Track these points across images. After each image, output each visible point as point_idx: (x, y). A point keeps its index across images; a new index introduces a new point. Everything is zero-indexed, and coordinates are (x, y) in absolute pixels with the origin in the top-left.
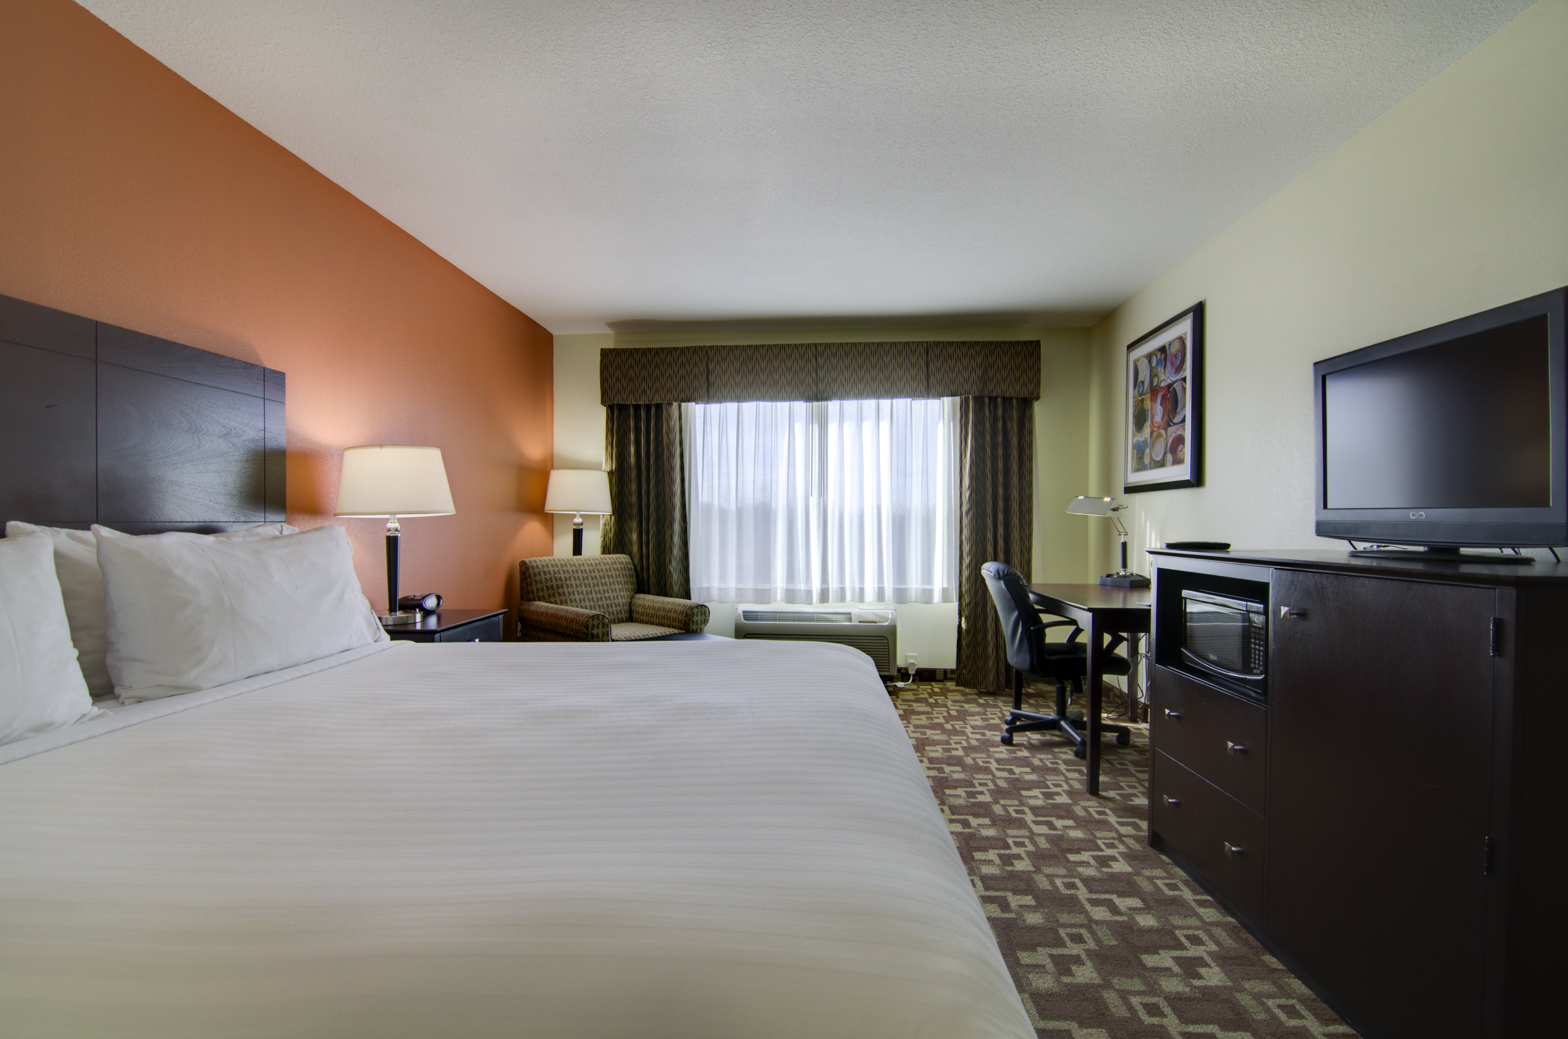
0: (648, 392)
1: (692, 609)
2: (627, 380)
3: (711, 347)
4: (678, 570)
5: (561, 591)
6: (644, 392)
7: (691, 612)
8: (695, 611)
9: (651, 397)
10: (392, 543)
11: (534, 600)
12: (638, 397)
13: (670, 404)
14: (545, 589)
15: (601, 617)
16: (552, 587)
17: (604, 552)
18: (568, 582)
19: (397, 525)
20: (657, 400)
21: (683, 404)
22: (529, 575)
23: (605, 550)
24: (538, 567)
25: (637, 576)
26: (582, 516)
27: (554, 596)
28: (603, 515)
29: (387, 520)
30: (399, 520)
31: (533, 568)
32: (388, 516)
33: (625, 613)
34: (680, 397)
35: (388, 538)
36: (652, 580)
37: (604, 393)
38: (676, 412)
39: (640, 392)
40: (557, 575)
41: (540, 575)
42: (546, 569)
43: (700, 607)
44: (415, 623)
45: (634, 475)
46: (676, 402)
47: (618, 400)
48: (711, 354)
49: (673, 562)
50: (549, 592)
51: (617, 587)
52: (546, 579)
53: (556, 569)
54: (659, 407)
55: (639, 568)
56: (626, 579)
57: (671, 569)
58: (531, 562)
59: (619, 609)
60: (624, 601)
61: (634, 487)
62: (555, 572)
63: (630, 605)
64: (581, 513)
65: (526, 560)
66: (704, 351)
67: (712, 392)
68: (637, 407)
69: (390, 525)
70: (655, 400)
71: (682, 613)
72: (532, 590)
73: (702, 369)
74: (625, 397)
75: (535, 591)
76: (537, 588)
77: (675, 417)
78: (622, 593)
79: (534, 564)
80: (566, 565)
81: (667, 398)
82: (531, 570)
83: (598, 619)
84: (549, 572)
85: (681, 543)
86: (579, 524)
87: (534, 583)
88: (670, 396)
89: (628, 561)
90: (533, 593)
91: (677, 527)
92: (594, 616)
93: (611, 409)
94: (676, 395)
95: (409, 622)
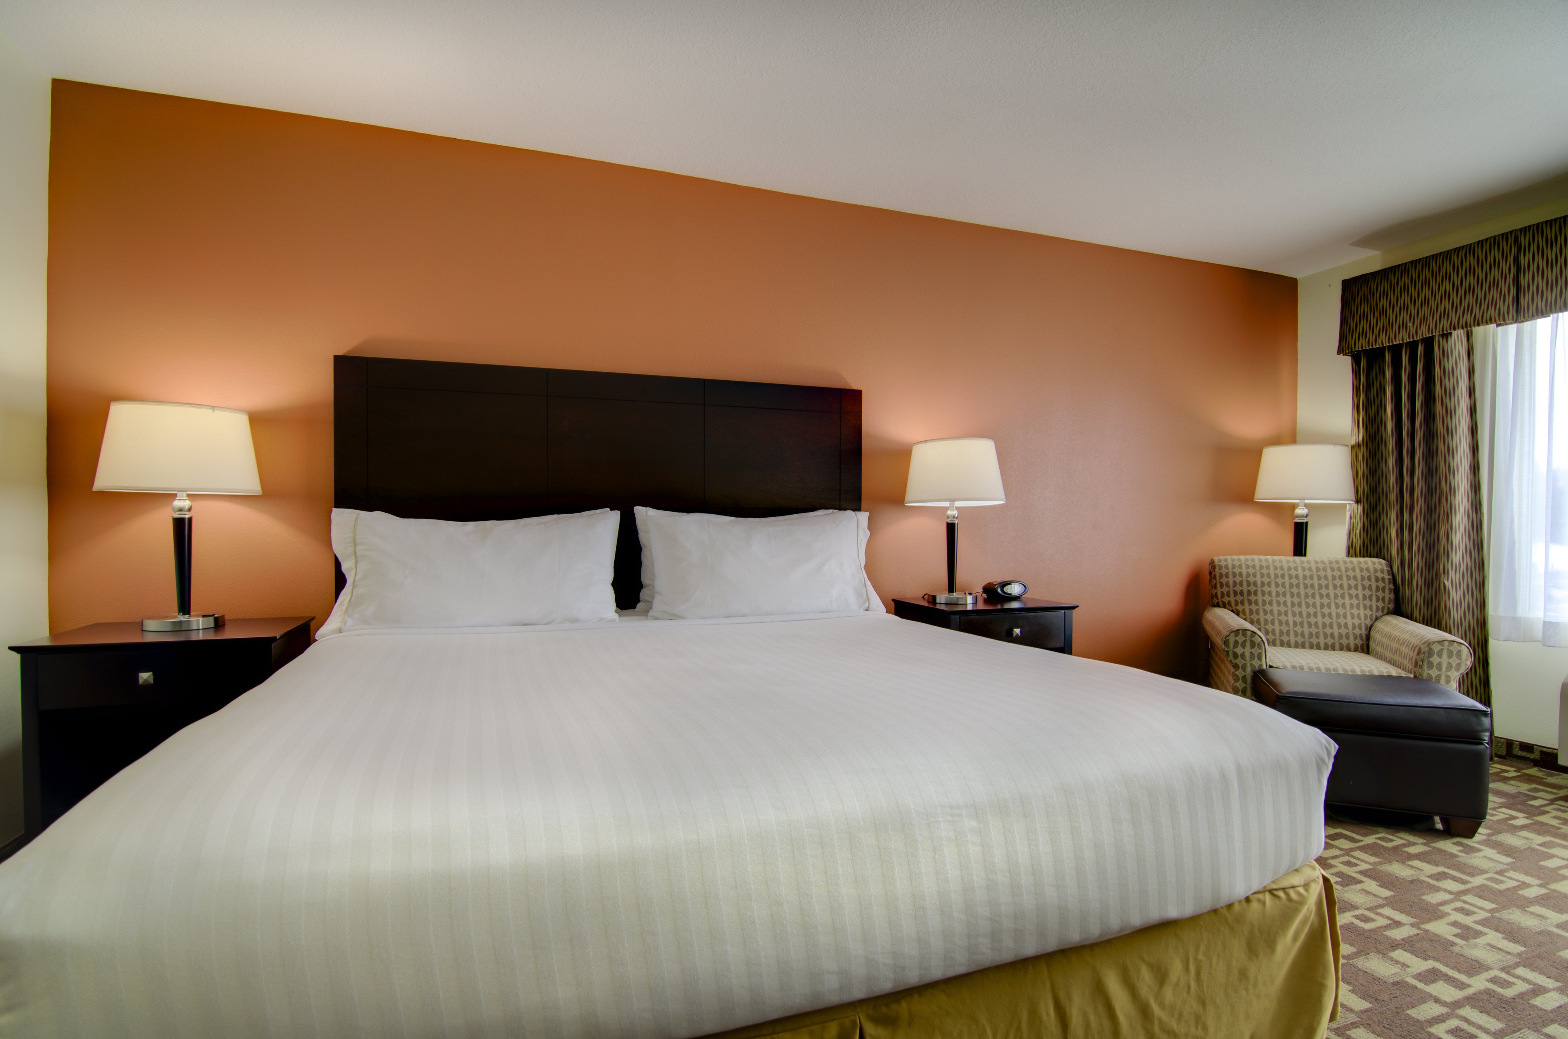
0: (1410, 324)
1: (1429, 645)
2: (1377, 314)
3: (1524, 230)
4: (1464, 586)
5: (1253, 598)
6: (1404, 325)
7: (1426, 649)
8: (1436, 648)
9: (1413, 331)
10: (951, 529)
11: (1218, 606)
12: (1392, 335)
13: (1446, 336)
14: (1232, 593)
15: (1249, 633)
16: (1242, 593)
17: (1348, 554)
18: (1266, 589)
19: (955, 513)
20: (1424, 333)
21: (1479, 331)
22: (1215, 576)
23: (1351, 551)
24: (1226, 567)
25: (1396, 591)
26: (1306, 506)
27: (1242, 603)
28: (1350, 504)
29: (947, 508)
30: (957, 508)
31: (1220, 567)
32: (947, 504)
33: (1355, 638)
34: (1463, 322)
35: (948, 524)
36: (1417, 598)
37: (1343, 338)
38: (1458, 345)
39: (1396, 327)
40: (1251, 579)
41: (1227, 576)
42: (1237, 570)
43: (1446, 643)
44: (966, 604)
45: (1391, 444)
46: (1454, 329)
47: (1362, 345)
48: (1524, 241)
49: (1452, 574)
50: (1236, 598)
51: (1347, 601)
52: (1235, 582)
53: (1251, 571)
54: (1429, 342)
55: (1399, 580)
56: (1367, 593)
57: (1448, 584)
58: (1220, 561)
59: (1343, 631)
60: (1356, 621)
61: (1391, 462)
62: (1248, 575)
63: (1370, 629)
64: (1306, 501)
65: (1216, 559)
66: (1511, 240)
67: (1524, 302)
68: (1396, 350)
69: (949, 513)
70: (1419, 334)
71: (1414, 648)
72: (1216, 594)
73: (1506, 269)
74: (1372, 339)
75: (1219, 595)
76: (1222, 593)
77: (1455, 353)
78: (1355, 611)
79: (1223, 564)
80: (1268, 567)
81: (1439, 327)
82: (1217, 569)
83: (1244, 635)
84: (1241, 575)
85: (1470, 546)
86: (1302, 516)
87: (1218, 586)
88: (1445, 323)
89: (1378, 567)
90: (1217, 598)
91: (1460, 520)
92: (1238, 630)
93: (1356, 359)
94: (1455, 320)
95: (960, 603)
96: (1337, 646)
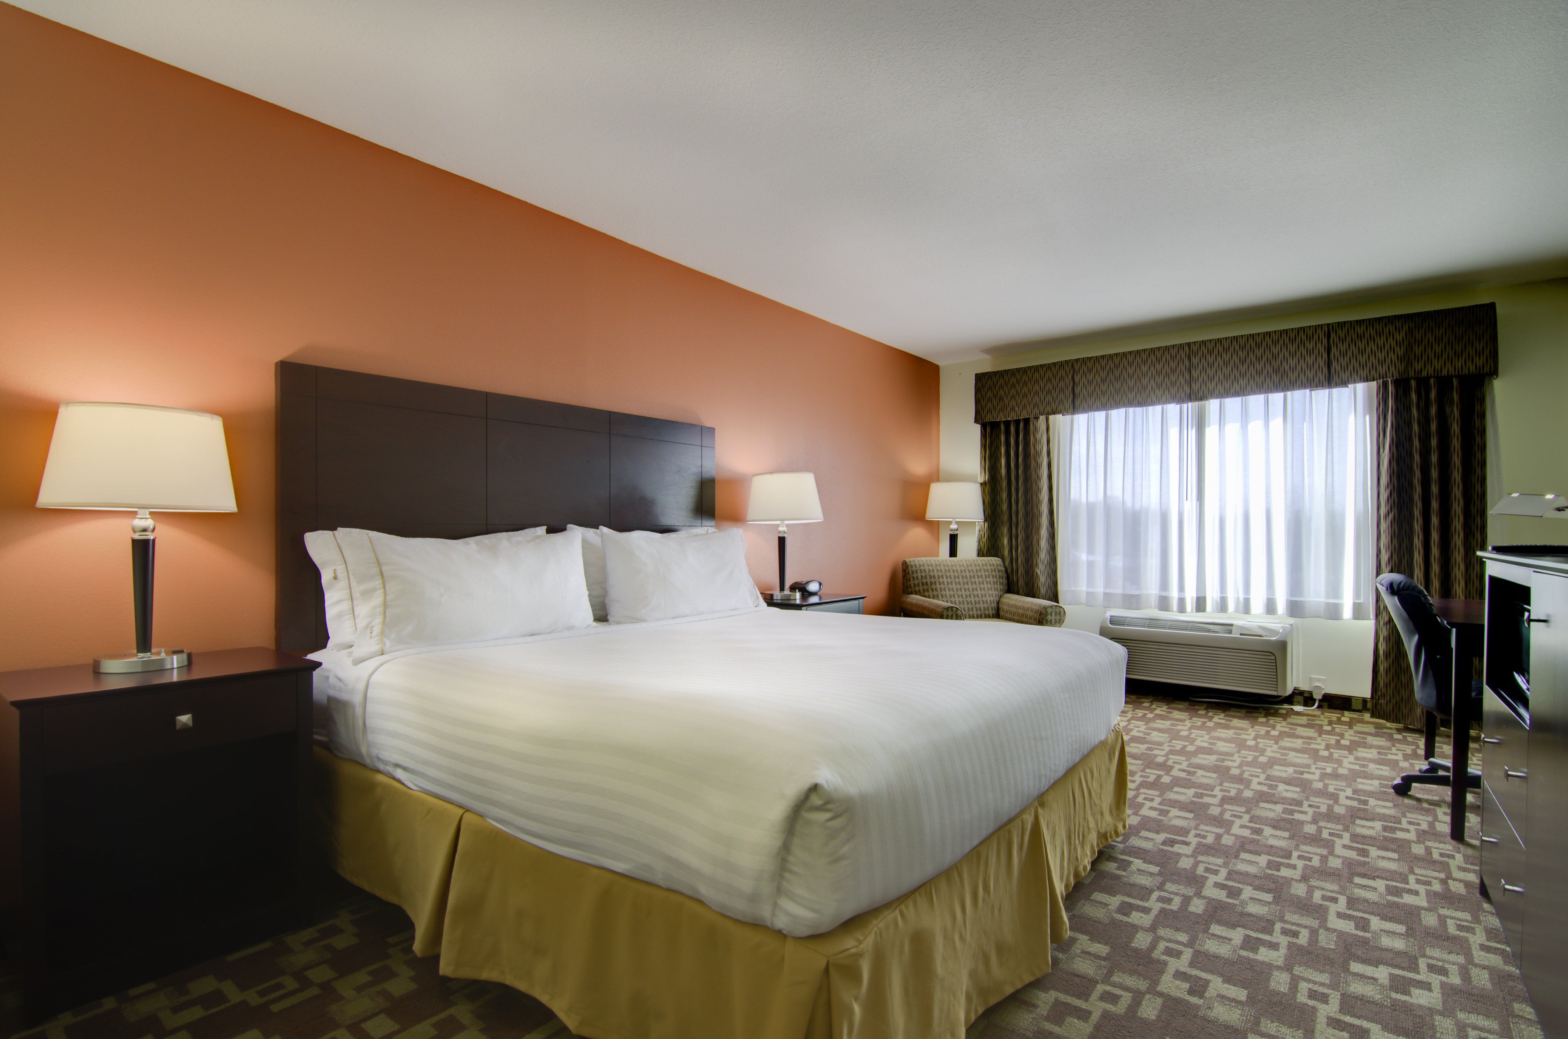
0: (1017, 409)
1: (1046, 609)
2: (997, 399)
3: (1077, 360)
4: (1046, 573)
5: (934, 587)
6: (1013, 409)
7: (1045, 611)
8: (1049, 610)
9: (1018, 413)
10: (782, 541)
11: (912, 593)
12: (1007, 414)
13: (1037, 418)
14: (921, 584)
15: (954, 609)
16: (927, 583)
17: (979, 555)
18: (941, 580)
19: (785, 529)
20: (1024, 415)
21: (1051, 417)
22: (909, 572)
23: (980, 553)
24: (915, 566)
25: (1008, 578)
26: (957, 523)
27: (928, 590)
28: (978, 522)
29: (778, 526)
30: (787, 526)
31: (912, 566)
32: (779, 522)
33: (992, 610)
34: (1046, 411)
35: (779, 538)
36: (1021, 582)
37: (977, 413)
38: (1042, 424)
39: (1009, 409)
40: (931, 574)
41: (917, 573)
42: (922, 568)
43: (1054, 607)
44: (795, 599)
45: (1004, 484)
46: (1042, 415)
47: (989, 418)
48: (1077, 367)
49: (1040, 565)
50: (924, 587)
51: (985, 586)
52: (922, 576)
53: (931, 568)
54: (1027, 421)
55: (1009, 571)
56: (995, 580)
57: (1039, 572)
58: (910, 562)
59: (986, 605)
60: (992, 599)
61: (1004, 495)
62: (929, 571)
63: (998, 603)
64: (957, 520)
65: (907, 560)
66: (1070, 365)
67: (1077, 403)
68: (1007, 424)
69: (781, 529)
70: (1022, 415)
71: (1036, 612)
72: (910, 585)
73: (1068, 383)
74: (995, 415)
75: (912, 585)
76: (914, 584)
77: (1041, 430)
78: (990, 592)
79: (913, 563)
80: (940, 565)
81: (1034, 413)
82: (910, 568)
83: (952, 610)
84: (925, 570)
85: (1049, 548)
86: (954, 530)
87: (911, 579)
88: (1036, 411)
89: (999, 563)
90: (911, 588)
91: (1044, 532)
92: (948, 608)
93: (984, 427)
94: (1042, 409)
95: (792, 598)
96: (983, 616)
